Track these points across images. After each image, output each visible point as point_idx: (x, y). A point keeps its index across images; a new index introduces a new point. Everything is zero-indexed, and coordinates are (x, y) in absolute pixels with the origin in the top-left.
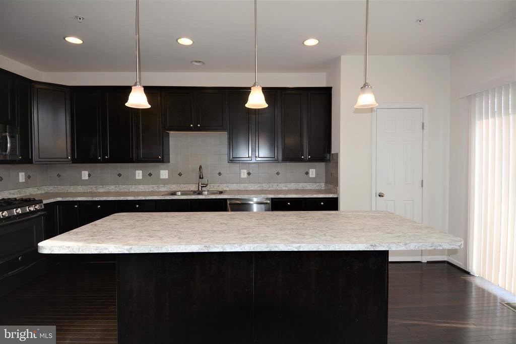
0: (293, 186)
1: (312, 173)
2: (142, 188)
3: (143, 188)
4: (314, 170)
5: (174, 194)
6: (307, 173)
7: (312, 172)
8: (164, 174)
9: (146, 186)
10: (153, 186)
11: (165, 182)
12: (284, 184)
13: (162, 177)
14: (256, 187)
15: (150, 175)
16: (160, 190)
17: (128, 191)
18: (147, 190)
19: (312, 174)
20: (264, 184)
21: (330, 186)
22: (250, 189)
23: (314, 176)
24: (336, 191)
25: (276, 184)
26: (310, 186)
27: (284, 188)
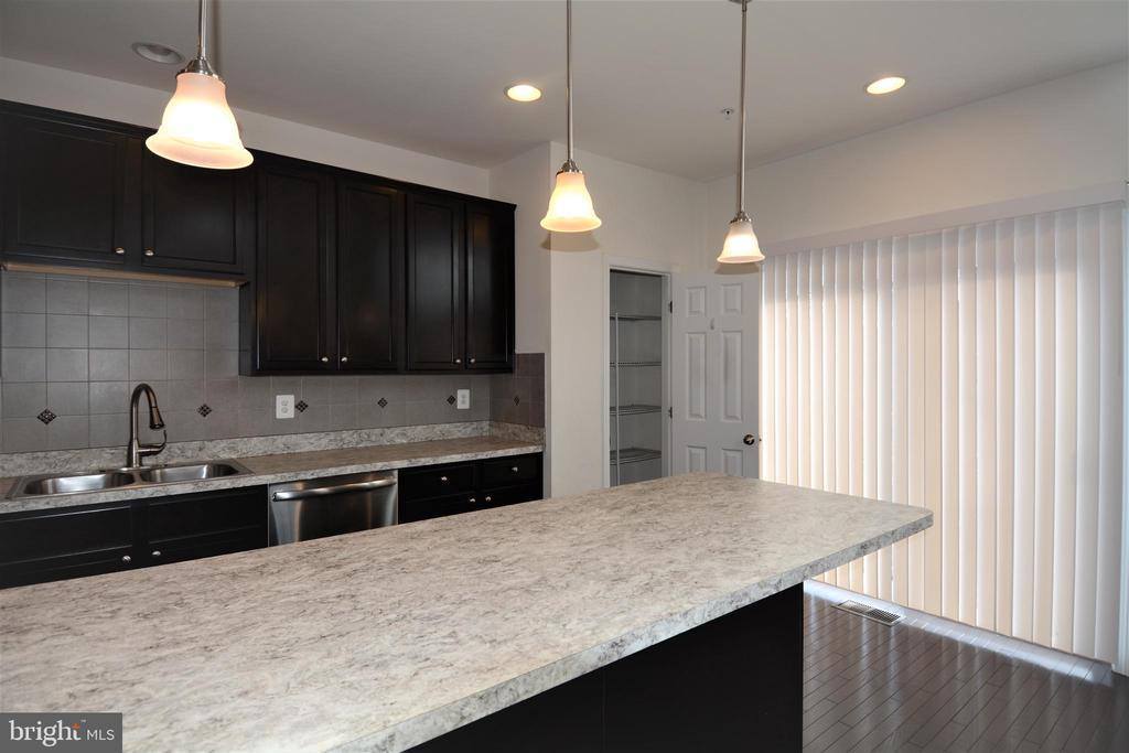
0: (419, 433)
1: (463, 399)
4: (467, 392)
6: (452, 400)
7: (464, 397)
12: (398, 431)
19: (463, 402)
20: (345, 435)
21: (511, 427)
22: (302, 450)
23: (467, 406)
24: (537, 438)
25: (378, 431)
26: (458, 431)
27: (398, 441)
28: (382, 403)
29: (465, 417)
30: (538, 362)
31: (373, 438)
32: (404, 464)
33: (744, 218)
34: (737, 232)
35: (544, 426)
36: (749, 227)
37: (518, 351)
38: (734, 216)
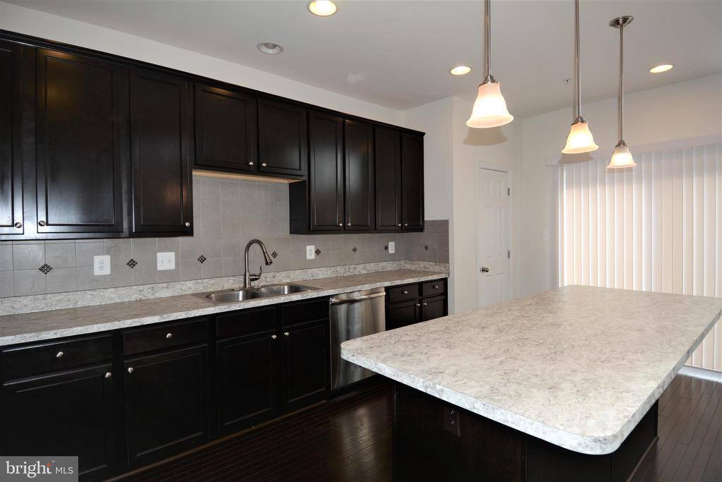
1: (392, 247)
2: (111, 296)
3: (113, 296)
4: (393, 243)
5: (225, 297)
6: (386, 248)
8: (166, 259)
9: (123, 291)
10: (141, 288)
11: (169, 277)
12: (362, 266)
13: (160, 267)
14: (329, 272)
15: (132, 263)
16: (158, 295)
17: (71, 306)
18: (126, 300)
19: (392, 249)
20: (338, 268)
21: (422, 264)
22: (320, 277)
23: (393, 252)
24: (444, 269)
25: (353, 266)
26: (389, 266)
27: (362, 272)
28: (355, 250)
29: (393, 258)
30: (443, 226)
31: (351, 271)
32: (388, 284)
33: (624, 144)
34: (620, 152)
35: (448, 263)
36: (627, 149)
37: (426, 218)
38: (617, 143)
